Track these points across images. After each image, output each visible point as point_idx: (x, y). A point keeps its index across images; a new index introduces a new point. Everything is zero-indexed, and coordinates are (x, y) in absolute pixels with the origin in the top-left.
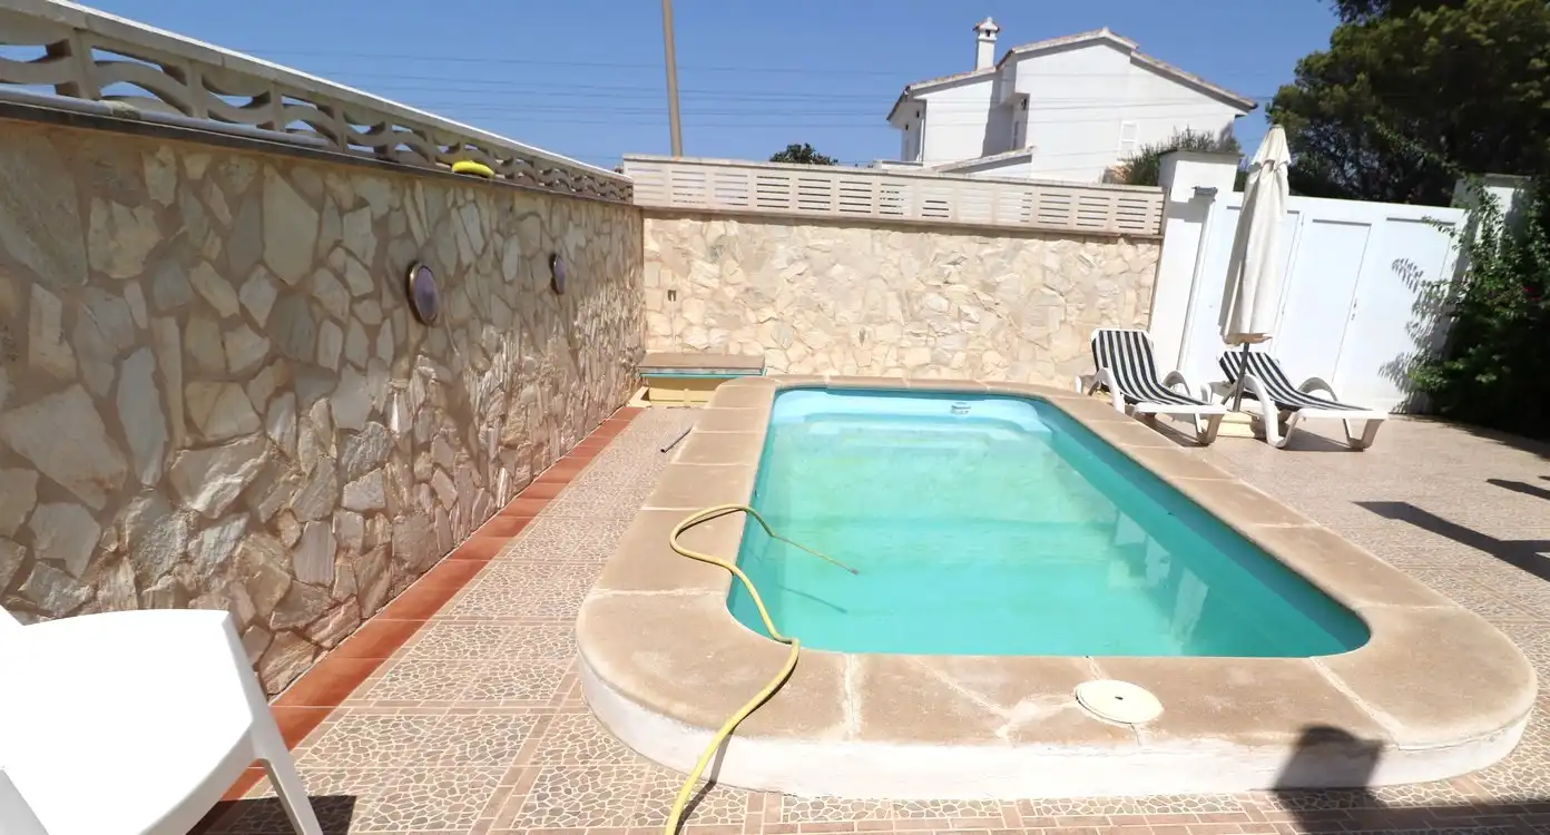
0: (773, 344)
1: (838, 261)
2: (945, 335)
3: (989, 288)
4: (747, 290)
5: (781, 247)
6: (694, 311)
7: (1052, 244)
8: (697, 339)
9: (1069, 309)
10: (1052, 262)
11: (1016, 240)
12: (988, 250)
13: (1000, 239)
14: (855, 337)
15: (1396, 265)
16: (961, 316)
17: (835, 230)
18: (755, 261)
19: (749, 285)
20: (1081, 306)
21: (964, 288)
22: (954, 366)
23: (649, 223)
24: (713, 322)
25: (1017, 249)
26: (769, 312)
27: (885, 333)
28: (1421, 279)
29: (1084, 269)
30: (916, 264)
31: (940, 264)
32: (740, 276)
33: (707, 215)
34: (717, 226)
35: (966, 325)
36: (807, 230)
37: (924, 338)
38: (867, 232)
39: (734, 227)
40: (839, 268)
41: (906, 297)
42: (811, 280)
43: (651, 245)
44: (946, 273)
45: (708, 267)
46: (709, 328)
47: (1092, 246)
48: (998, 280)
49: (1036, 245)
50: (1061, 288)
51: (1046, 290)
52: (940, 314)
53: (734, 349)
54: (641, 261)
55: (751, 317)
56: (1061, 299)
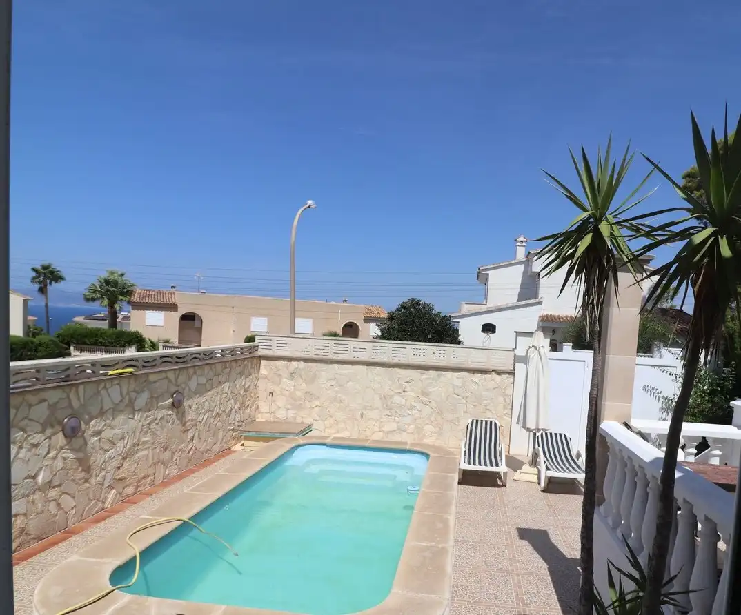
0: (318, 418)
1: (351, 380)
2: (404, 416)
3: (425, 394)
4: (306, 392)
5: (323, 373)
6: (281, 402)
7: (457, 374)
8: (281, 414)
9: (468, 405)
10: (458, 382)
11: (438, 372)
12: (425, 376)
13: (430, 371)
14: (358, 417)
16: (412, 408)
17: (350, 366)
18: (312, 379)
19: (308, 390)
20: (475, 404)
21: (412, 394)
22: (408, 431)
23: (263, 362)
25: (439, 376)
26: (317, 403)
27: (373, 414)
29: (475, 386)
30: (390, 382)
31: (401, 382)
32: (303, 386)
33: (290, 359)
34: (295, 364)
35: (414, 412)
36: (336, 366)
37: (393, 417)
38: (364, 368)
39: (302, 364)
40: (350, 383)
41: (384, 398)
42: (337, 388)
43: (263, 371)
44: (404, 386)
45: (289, 382)
46: (287, 409)
47: (478, 375)
48: (430, 390)
49: (449, 374)
50: (463, 395)
51: (455, 396)
52: (401, 406)
53: (299, 420)
54: (258, 378)
55: (308, 405)
56: (463, 400)
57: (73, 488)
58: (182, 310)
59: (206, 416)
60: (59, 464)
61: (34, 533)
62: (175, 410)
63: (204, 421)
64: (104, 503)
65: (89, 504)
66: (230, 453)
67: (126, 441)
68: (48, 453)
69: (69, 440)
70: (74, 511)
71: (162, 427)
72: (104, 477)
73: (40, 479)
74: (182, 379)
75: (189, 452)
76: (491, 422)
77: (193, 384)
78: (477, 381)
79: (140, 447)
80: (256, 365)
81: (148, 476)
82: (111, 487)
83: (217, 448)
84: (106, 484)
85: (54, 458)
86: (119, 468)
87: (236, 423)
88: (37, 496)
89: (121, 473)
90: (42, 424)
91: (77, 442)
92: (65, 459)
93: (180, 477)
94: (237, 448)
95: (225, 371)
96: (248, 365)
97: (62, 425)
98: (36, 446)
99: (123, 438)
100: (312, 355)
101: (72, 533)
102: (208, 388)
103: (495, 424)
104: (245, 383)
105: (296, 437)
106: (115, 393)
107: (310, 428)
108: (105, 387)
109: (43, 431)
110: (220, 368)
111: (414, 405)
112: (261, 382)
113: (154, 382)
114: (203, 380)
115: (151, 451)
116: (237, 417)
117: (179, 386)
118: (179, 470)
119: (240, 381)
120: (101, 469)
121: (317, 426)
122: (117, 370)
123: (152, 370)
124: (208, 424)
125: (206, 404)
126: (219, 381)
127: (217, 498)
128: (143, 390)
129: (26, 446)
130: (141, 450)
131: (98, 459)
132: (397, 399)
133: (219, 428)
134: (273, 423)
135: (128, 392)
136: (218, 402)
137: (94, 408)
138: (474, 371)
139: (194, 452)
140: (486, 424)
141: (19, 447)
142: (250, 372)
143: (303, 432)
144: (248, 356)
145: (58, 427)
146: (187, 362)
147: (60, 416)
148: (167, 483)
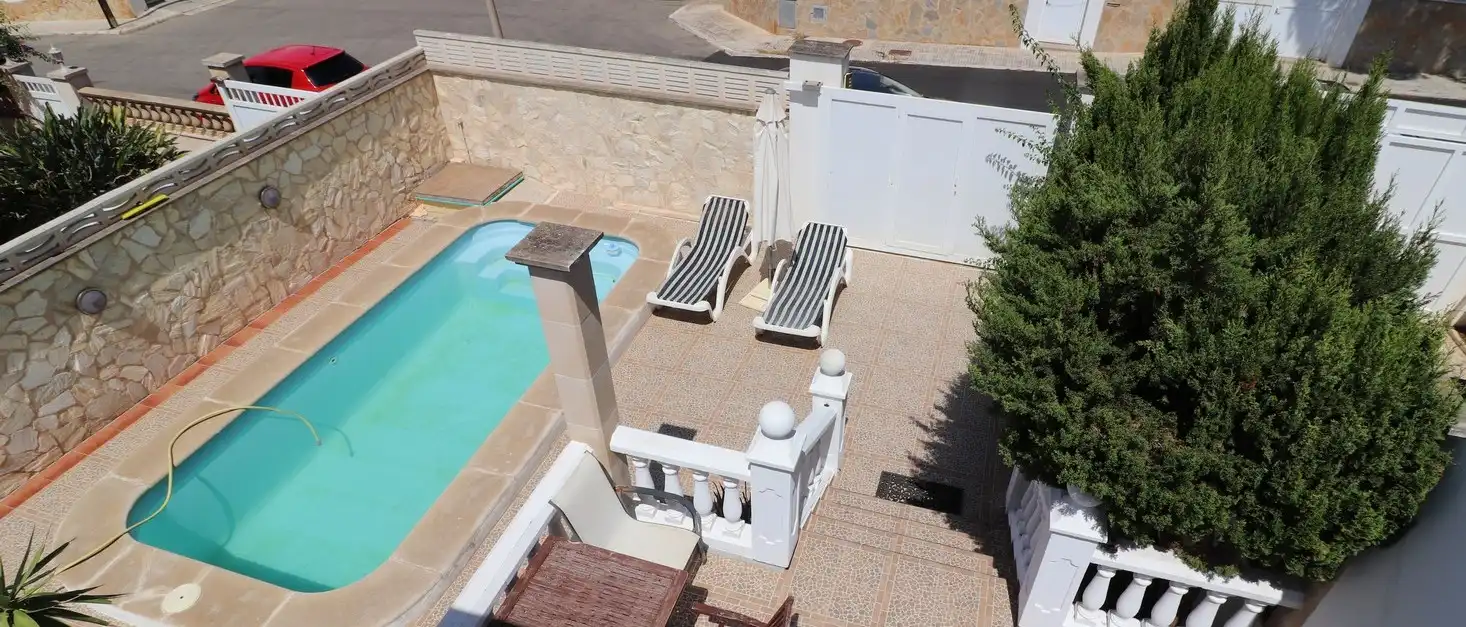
0: (528, 163)
1: (558, 112)
2: (641, 168)
3: (667, 140)
4: (505, 126)
5: (520, 100)
6: (475, 138)
7: (705, 112)
8: (482, 154)
9: (726, 159)
10: (708, 125)
11: (679, 108)
12: (659, 113)
13: (667, 106)
14: (580, 163)
16: (649, 158)
18: (508, 107)
19: (505, 122)
20: (737, 158)
21: (645, 137)
22: (650, 189)
23: (436, 77)
24: (488, 143)
25: (681, 114)
26: (523, 142)
27: (599, 162)
28: (1016, 171)
29: (735, 132)
30: (612, 119)
31: (629, 120)
32: (498, 116)
33: (470, 76)
34: (477, 83)
35: (654, 163)
36: (533, 90)
37: (627, 169)
38: (573, 94)
39: (487, 85)
40: (559, 116)
41: (609, 140)
42: (545, 123)
43: (441, 92)
44: (633, 126)
45: (479, 109)
46: (488, 147)
47: (737, 116)
48: (671, 133)
49: (693, 112)
50: (718, 144)
51: (707, 145)
52: (635, 154)
53: (505, 164)
54: (435, 103)
55: (512, 143)
56: (719, 152)
57: (136, 357)
59: (339, 194)
60: (98, 341)
61: (101, 415)
62: (273, 211)
63: (337, 202)
64: (194, 353)
65: (170, 362)
66: (408, 223)
67: (197, 280)
68: (74, 338)
69: (96, 316)
70: (150, 378)
71: (258, 241)
72: (182, 329)
73: (77, 367)
74: (267, 168)
75: (325, 248)
77: (294, 164)
78: (736, 124)
79: (226, 276)
80: (425, 86)
81: (258, 301)
82: (198, 334)
83: (378, 225)
84: (189, 332)
85: (88, 340)
86: (200, 312)
87: (408, 180)
88: (83, 383)
89: (208, 316)
90: (44, 316)
92: (104, 336)
93: (312, 288)
94: (419, 212)
95: (356, 122)
96: (405, 94)
97: (76, 306)
98: (50, 340)
99: (189, 279)
100: (499, 70)
101: (152, 403)
102: (328, 158)
103: (743, 206)
104: (408, 121)
105: (482, 207)
106: (146, 236)
107: (518, 179)
108: (124, 237)
109: (51, 322)
110: (340, 124)
111: (652, 153)
112: (442, 107)
113: (213, 194)
114: (312, 152)
115: (250, 276)
116: (408, 172)
117: (266, 179)
118: (314, 275)
119: (396, 122)
120: (171, 323)
121: (530, 172)
122: (138, 205)
123: (201, 182)
124: (348, 202)
125: (333, 181)
126: (349, 142)
127: (304, 360)
128: (197, 213)
129: (34, 346)
130: (231, 279)
131: (159, 315)
132: (627, 143)
133: (373, 200)
134: (471, 167)
135: (169, 226)
136: (357, 170)
137: (120, 267)
138: (730, 110)
139: (334, 246)
140: (730, 206)
141: (26, 351)
142: (413, 102)
143: (497, 195)
144: (400, 81)
145: (71, 310)
146: (271, 139)
147: (67, 296)
148: (293, 299)
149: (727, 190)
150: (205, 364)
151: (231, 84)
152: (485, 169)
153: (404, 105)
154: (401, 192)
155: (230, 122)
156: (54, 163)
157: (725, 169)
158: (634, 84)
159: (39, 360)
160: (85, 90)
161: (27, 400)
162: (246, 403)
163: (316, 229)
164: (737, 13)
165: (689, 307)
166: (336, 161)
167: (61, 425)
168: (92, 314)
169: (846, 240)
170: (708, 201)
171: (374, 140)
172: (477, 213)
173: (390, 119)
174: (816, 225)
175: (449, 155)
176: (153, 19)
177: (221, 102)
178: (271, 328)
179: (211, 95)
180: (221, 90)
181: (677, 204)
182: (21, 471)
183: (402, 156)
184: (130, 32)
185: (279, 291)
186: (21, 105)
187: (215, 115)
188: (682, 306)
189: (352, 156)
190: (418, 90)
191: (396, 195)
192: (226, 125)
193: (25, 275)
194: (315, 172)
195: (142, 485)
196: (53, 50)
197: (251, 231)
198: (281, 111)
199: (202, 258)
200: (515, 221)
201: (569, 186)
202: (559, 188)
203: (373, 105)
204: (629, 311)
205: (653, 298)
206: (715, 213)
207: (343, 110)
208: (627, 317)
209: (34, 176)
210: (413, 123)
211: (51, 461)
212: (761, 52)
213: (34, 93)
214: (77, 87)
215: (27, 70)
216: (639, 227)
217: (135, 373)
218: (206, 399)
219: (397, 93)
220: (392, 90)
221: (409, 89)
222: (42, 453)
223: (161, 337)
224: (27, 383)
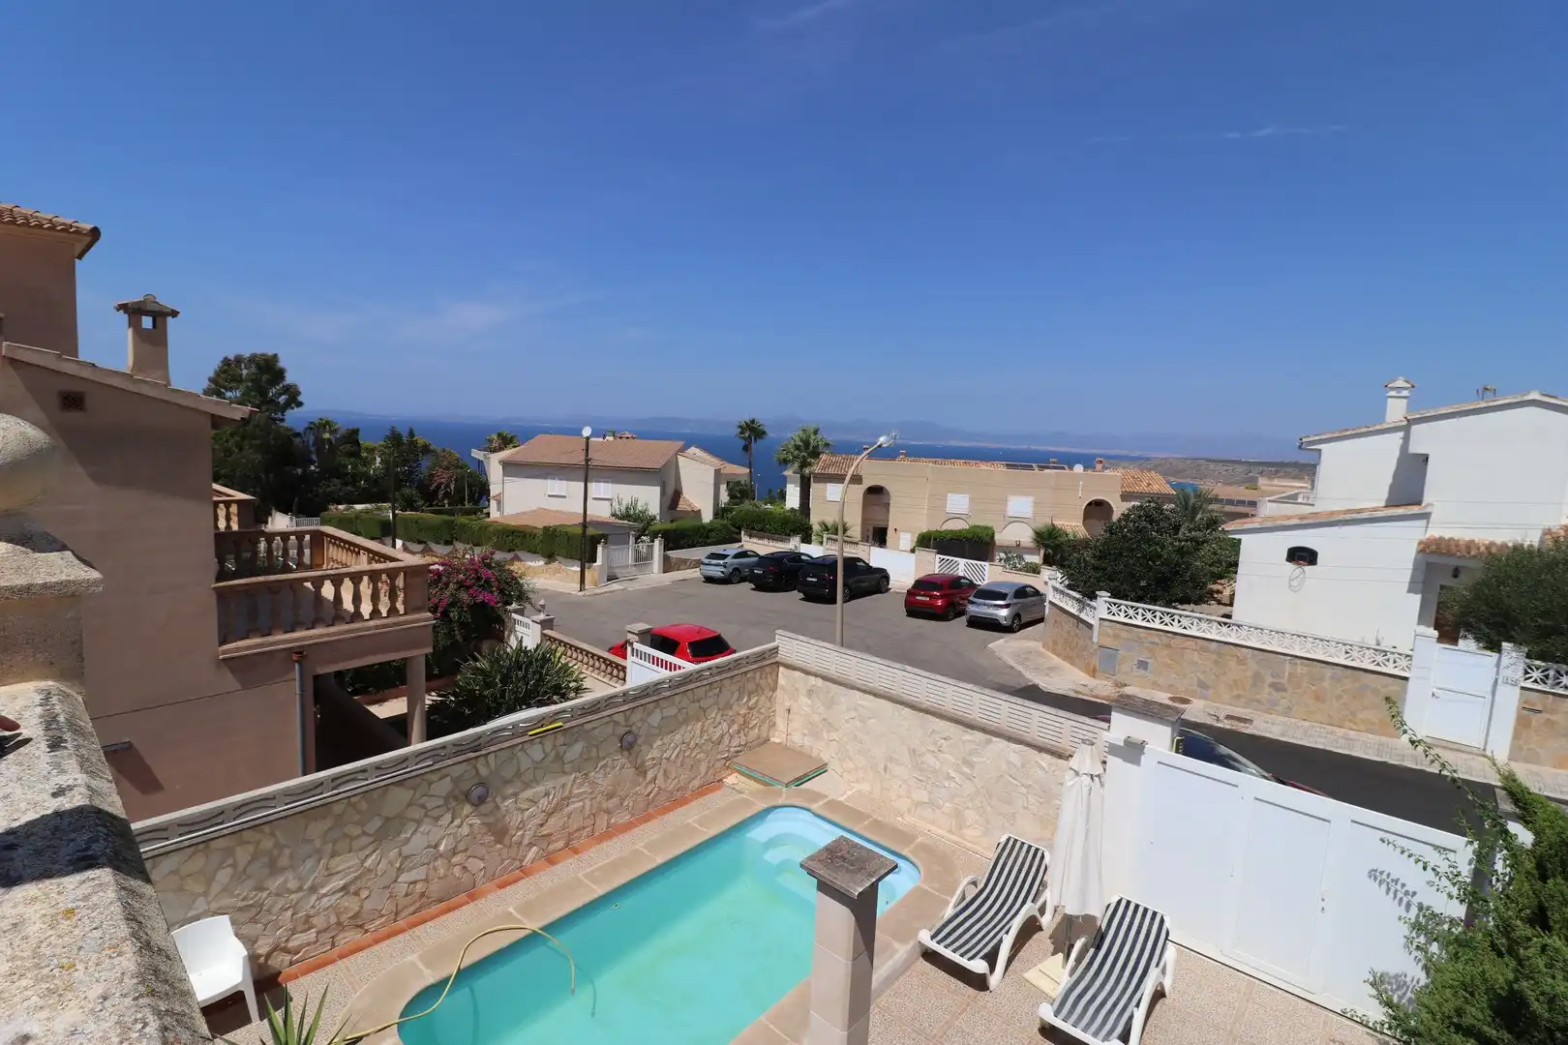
1: (873, 717)
2: (939, 787)
3: (971, 765)
4: (824, 719)
6: (797, 723)
7: (1013, 746)
8: (797, 739)
9: (1030, 799)
10: (1014, 759)
11: (987, 736)
12: (967, 738)
13: (977, 733)
14: (881, 768)
15: (1373, 874)
16: (949, 778)
17: (871, 697)
18: (831, 704)
19: (825, 717)
20: (1041, 800)
21: (951, 758)
22: (944, 809)
23: (781, 669)
25: (989, 742)
26: (834, 735)
27: (899, 771)
28: (1415, 900)
29: (1041, 773)
30: (921, 734)
31: (936, 737)
32: (822, 710)
33: (807, 673)
34: (812, 679)
35: (953, 785)
36: (858, 695)
37: (924, 785)
39: (820, 682)
40: (872, 720)
41: (913, 752)
42: (858, 724)
43: (782, 681)
44: (939, 744)
45: (807, 701)
46: (805, 735)
47: (1048, 757)
48: (975, 759)
49: (1000, 743)
50: (1023, 781)
51: (1010, 779)
52: (935, 772)
53: (814, 754)
54: (774, 689)
55: (825, 735)
56: (1024, 790)
57: (482, 851)
58: (867, 483)
59: (678, 750)
60: (465, 830)
61: (435, 896)
62: (626, 753)
63: (673, 757)
64: (521, 861)
65: (502, 864)
66: (719, 788)
67: (551, 798)
68: (452, 822)
69: (474, 807)
70: (483, 873)
71: (605, 775)
72: (523, 836)
73: (442, 848)
74: (636, 717)
75: (648, 795)
76: (1037, 850)
77: (655, 719)
78: (1044, 765)
79: (572, 800)
80: (771, 674)
81: (584, 829)
82: (531, 845)
83: (696, 783)
84: (526, 841)
85: (460, 826)
86: (542, 825)
87: (732, 749)
88: (439, 862)
89: (545, 831)
90: (444, 798)
91: (484, 808)
92: (471, 825)
93: (628, 827)
94: (732, 779)
95: (710, 694)
96: (754, 678)
97: (467, 796)
98: (437, 819)
99: (547, 794)
100: (833, 672)
101: (472, 898)
102: (680, 718)
103: (1043, 857)
104: (749, 699)
105: (784, 789)
106: (536, 752)
107: (821, 769)
108: (522, 749)
109: (446, 802)
110: (700, 692)
111: (953, 774)
112: (779, 692)
113: (593, 729)
114: (671, 711)
115: (588, 803)
116: (735, 742)
117: (631, 726)
118: (633, 815)
119: (739, 699)
120: (518, 829)
121: (834, 766)
122: (542, 726)
123: (590, 718)
124: (681, 758)
125: (678, 737)
126: (700, 707)
127: (596, 896)
128: (576, 741)
129: (426, 819)
130: (574, 803)
131: (515, 819)
132: (930, 760)
133: (699, 761)
134: (784, 748)
135: (554, 747)
136: (698, 732)
137: (508, 772)
138: (1041, 749)
139: (658, 794)
140: (1028, 852)
141: (419, 822)
142: (758, 685)
143: (800, 781)
144: (754, 667)
145: (462, 797)
146: (648, 695)
147: (465, 787)
148: (609, 834)
149: (1027, 832)
150: (525, 872)
151: (637, 646)
152: (798, 753)
153: (751, 686)
154: (724, 758)
155: (625, 672)
156: (505, 680)
157: (1026, 808)
158: (949, 707)
159: (423, 833)
160: (547, 632)
161: (398, 865)
162: (534, 925)
163: (650, 775)
164: (1055, 652)
165: (963, 962)
166: (686, 722)
167: (407, 895)
168: (473, 805)
169: (1168, 933)
170: (1003, 840)
171: (719, 709)
172: (779, 794)
173: (736, 695)
174: (1129, 903)
175: (771, 735)
176: (605, 589)
177: (626, 658)
178: (585, 856)
179: (621, 650)
180: (629, 649)
181: (969, 832)
182: (361, 926)
183: (735, 727)
184: (589, 596)
185: (602, 823)
186: (506, 633)
187: (617, 665)
188: (956, 958)
189: (698, 720)
190: (764, 676)
191: (718, 760)
192: (621, 674)
193: (450, 762)
194: (668, 727)
195: (430, 978)
196: (542, 602)
197: (605, 766)
198: (664, 674)
199: (563, 780)
200: (809, 810)
201: (865, 787)
202: (858, 787)
203: (727, 683)
204: (897, 945)
205: (925, 937)
206: (1010, 854)
207: (705, 682)
208: (896, 951)
209: (488, 685)
210: (753, 701)
211: (383, 925)
212: (1076, 692)
213: (518, 627)
214: (543, 628)
215: (521, 612)
216: (925, 848)
217: (475, 865)
218: (511, 910)
219: (748, 675)
220: (746, 673)
221: (758, 674)
222: (383, 916)
223: (506, 841)
224: (406, 850)
